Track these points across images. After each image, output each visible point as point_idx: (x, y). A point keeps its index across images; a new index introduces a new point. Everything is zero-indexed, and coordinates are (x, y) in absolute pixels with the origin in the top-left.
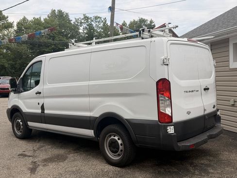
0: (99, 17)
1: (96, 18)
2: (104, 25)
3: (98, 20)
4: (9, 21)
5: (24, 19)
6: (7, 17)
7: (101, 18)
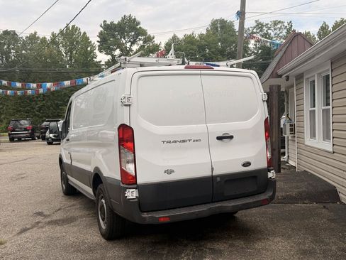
0: (280, 22)
1: (275, 23)
2: (288, 32)
3: (279, 26)
4: (156, 43)
5: (175, 38)
6: (153, 38)
7: (283, 22)
